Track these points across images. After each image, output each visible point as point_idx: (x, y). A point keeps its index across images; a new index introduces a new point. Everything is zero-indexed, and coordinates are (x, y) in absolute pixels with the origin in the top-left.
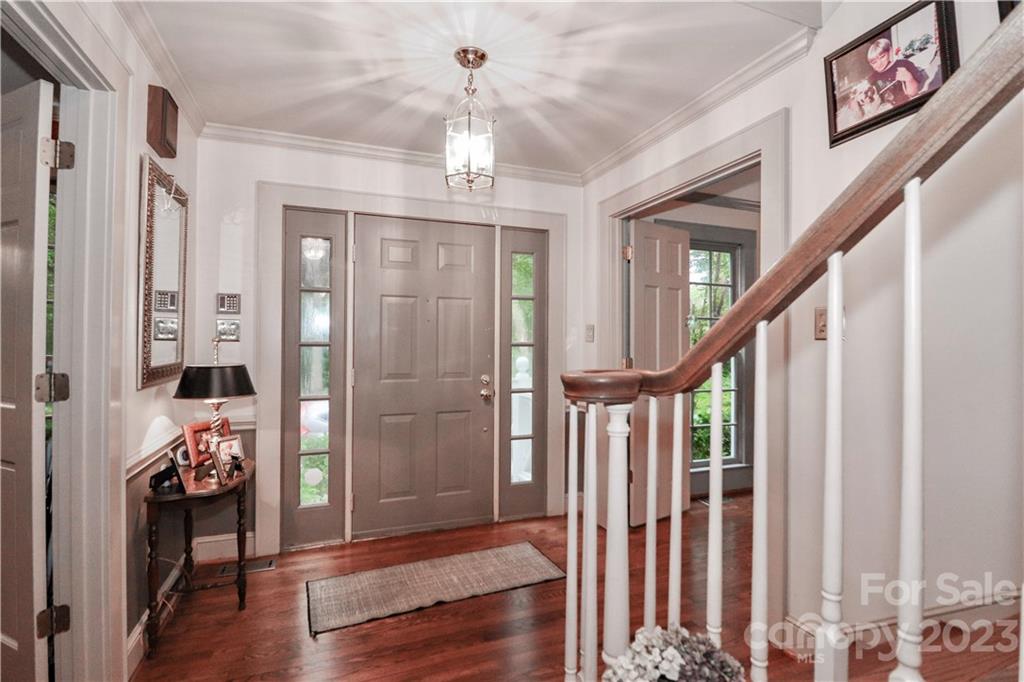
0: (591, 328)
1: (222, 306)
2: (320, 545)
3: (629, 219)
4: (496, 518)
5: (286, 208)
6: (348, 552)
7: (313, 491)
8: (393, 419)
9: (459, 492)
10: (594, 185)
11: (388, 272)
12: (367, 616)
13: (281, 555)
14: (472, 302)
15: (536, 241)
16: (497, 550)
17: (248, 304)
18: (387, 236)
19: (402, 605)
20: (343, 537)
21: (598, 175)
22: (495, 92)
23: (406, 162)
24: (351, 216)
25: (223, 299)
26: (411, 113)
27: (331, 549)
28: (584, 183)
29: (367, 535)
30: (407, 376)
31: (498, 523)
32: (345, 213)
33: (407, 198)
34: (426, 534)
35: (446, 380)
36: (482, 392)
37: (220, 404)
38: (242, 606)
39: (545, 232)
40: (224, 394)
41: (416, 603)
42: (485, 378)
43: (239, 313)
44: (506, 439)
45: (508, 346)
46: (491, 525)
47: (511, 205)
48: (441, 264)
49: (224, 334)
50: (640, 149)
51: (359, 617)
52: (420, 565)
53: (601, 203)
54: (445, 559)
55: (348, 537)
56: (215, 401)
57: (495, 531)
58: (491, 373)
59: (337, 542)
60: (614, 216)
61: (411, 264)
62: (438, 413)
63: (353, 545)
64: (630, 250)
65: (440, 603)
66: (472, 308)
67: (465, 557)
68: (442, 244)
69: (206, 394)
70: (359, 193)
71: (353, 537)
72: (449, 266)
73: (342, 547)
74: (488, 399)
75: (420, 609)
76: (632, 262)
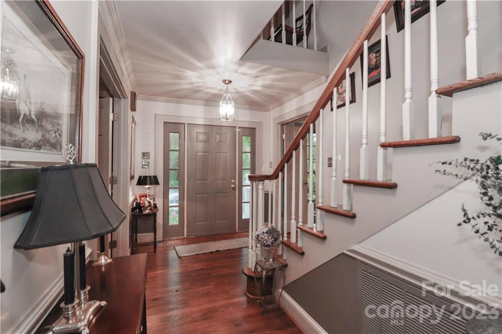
0: (271, 163)
1: (144, 156)
2: (176, 238)
3: (283, 125)
4: (237, 231)
5: (165, 122)
6: (185, 240)
7: (174, 220)
8: (201, 195)
9: (224, 221)
10: (272, 112)
11: (199, 144)
12: (195, 254)
13: (163, 241)
14: (228, 154)
15: (251, 132)
16: (237, 239)
17: (152, 155)
18: (198, 131)
19: (206, 251)
20: (183, 235)
21: (273, 109)
22: (235, 89)
23: (205, 105)
24: (186, 125)
25: (144, 154)
26: (207, 93)
27: (180, 239)
28: (269, 111)
29: (192, 235)
30: (206, 180)
31: (238, 233)
32: (184, 124)
33: (205, 118)
34: (212, 235)
35: (219, 181)
36: (232, 186)
37: (149, 188)
38: (155, 252)
39: (255, 128)
40: (151, 184)
41: (210, 251)
42: (232, 181)
43: (149, 159)
44: (241, 202)
45: (241, 170)
46: (235, 233)
47: (242, 119)
48: (217, 140)
49: (145, 166)
50: (285, 102)
51: (192, 254)
52: (211, 243)
53: (274, 119)
54: (219, 241)
55: (185, 236)
56: (148, 186)
57: (237, 234)
58: (235, 180)
59: (182, 237)
60: (278, 124)
61: (207, 141)
62: (217, 193)
63: (187, 238)
64: (284, 135)
65: (218, 251)
66: (228, 156)
67: (226, 241)
68: (217, 134)
69: (146, 184)
70: (188, 117)
71: (187, 236)
72: (220, 141)
73: (183, 239)
74: (234, 189)
75: (212, 252)
76: (285, 140)
